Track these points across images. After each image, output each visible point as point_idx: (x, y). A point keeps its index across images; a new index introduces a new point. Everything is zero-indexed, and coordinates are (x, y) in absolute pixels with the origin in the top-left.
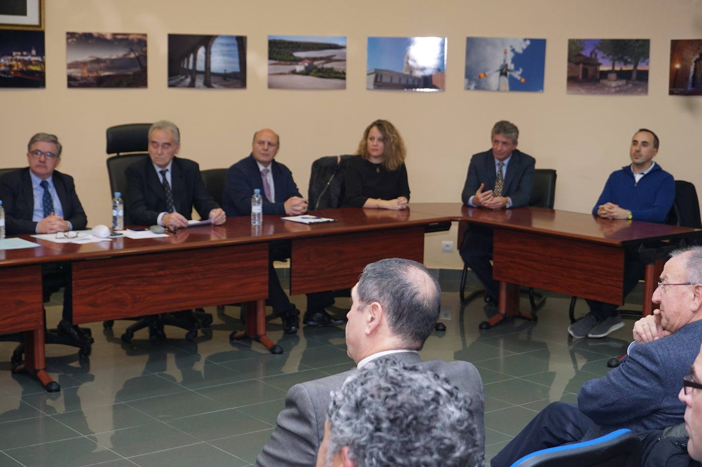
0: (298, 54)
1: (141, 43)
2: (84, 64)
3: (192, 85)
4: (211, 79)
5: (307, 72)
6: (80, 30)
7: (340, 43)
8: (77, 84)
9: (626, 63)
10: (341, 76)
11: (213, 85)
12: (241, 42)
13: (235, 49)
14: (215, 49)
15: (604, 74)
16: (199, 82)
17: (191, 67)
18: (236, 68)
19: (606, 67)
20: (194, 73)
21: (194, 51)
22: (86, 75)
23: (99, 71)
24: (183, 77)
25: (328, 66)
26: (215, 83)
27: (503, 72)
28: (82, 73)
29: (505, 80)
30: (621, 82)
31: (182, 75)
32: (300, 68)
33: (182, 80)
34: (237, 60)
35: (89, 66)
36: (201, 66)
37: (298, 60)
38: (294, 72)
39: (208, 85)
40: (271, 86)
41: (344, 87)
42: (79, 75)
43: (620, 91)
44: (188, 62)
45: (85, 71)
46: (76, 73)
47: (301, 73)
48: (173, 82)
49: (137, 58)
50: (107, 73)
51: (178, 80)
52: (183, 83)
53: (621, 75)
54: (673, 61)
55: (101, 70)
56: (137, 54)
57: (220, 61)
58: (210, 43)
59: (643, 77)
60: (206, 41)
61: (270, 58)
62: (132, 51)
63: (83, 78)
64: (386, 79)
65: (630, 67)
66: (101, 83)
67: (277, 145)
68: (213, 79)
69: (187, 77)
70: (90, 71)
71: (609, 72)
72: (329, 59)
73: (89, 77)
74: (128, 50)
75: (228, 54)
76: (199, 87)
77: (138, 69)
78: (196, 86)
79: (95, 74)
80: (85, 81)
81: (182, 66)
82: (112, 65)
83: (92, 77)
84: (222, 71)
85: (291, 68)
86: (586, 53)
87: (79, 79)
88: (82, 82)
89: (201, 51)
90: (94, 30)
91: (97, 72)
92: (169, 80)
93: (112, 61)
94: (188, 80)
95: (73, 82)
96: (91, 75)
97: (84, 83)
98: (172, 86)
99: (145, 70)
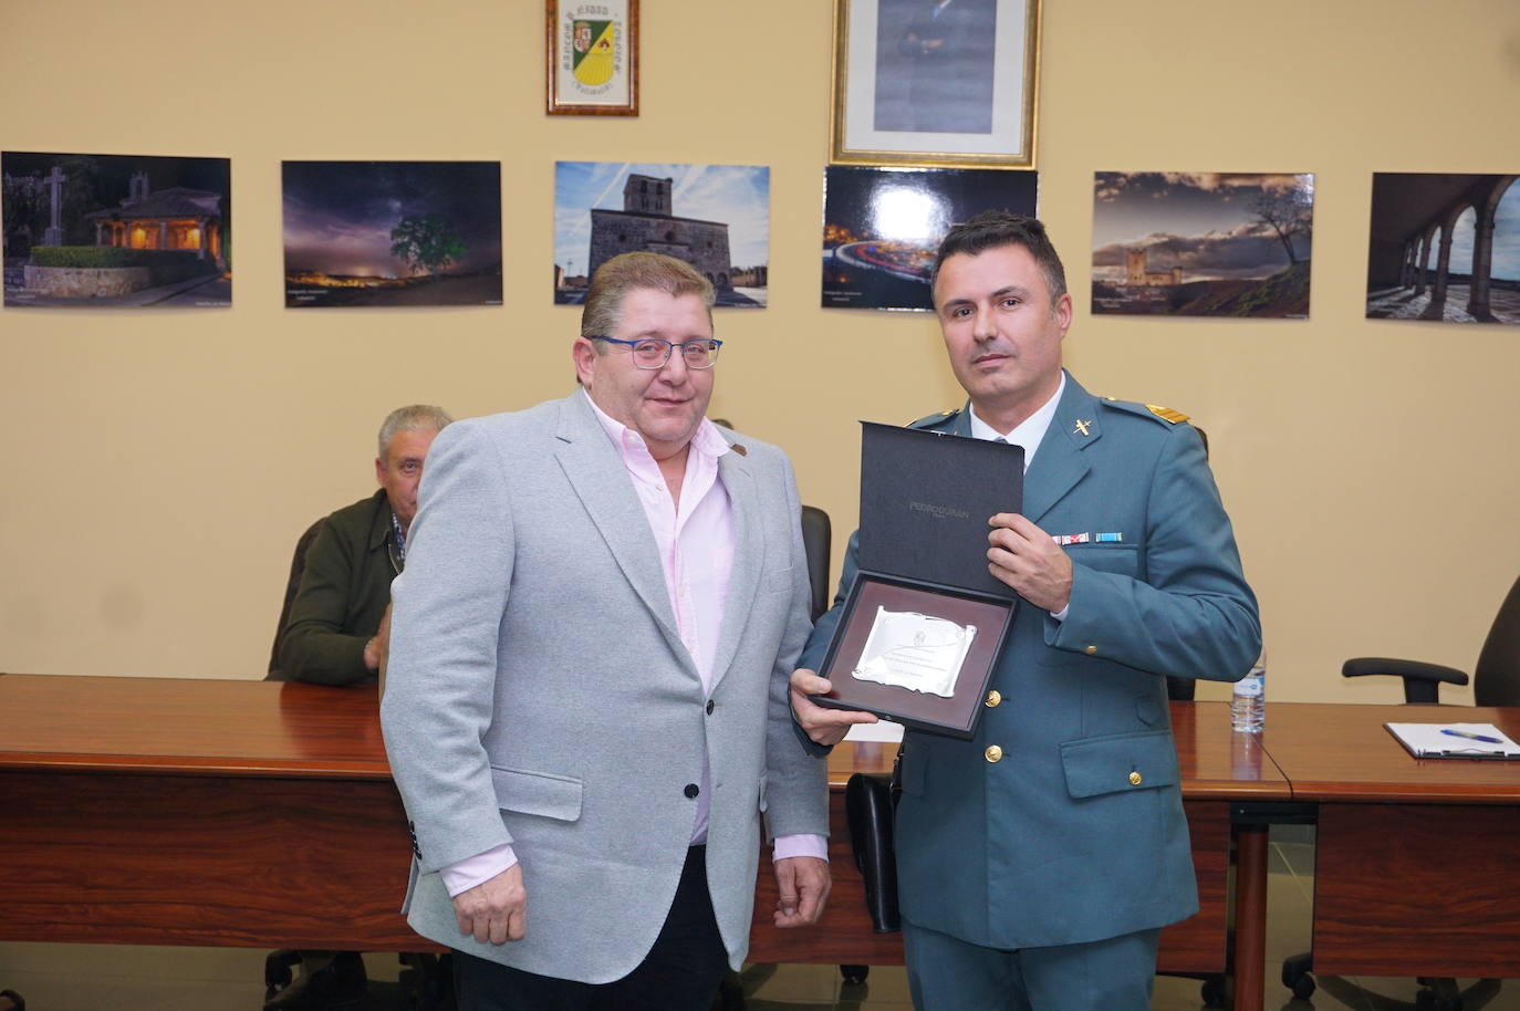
1: (1295, 199)
2: (1138, 253)
3: (1434, 314)
4: (1490, 299)
6: (1131, 166)
8: (1115, 304)
11: (1494, 313)
16: (1456, 305)
17: (1433, 264)
20: (1442, 280)
21: (1446, 220)
22: (1142, 282)
23: (1177, 272)
24: (1411, 292)
26: (1500, 309)
28: (1130, 277)
31: (1408, 287)
33: (1408, 299)
35: (1149, 260)
36: (1461, 261)
39: (1480, 313)
42: (1125, 281)
44: (1427, 249)
45: (1140, 271)
46: (1114, 275)
48: (1377, 303)
49: (1284, 238)
50: (1197, 279)
51: (1396, 299)
52: (1409, 307)
55: (1180, 268)
56: (1283, 229)
58: (1493, 198)
60: (1483, 191)
62: (1271, 220)
63: (1132, 290)
66: (1179, 302)
68: (1494, 297)
69: (1419, 293)
70: (1151, 273)
73: (1148, 285)
74: (1258, 217)
76: (1453, 321)
77: (1281, 269)
78: (1446, 316)
79: (1165, 280)
80: (1138, 297)
81: (1409, 261)
83: (1157, 287)
87: (1124, 290)
88: (1130, 299)
89: (1465, 223)
90: (1168, 164)
91: (1172, 275)
92: (1370, 299)
94: (1425, 299)
95: (1106, 300)
96: (1153, 283)
97: (1135, 303)
98: (1373, 314)
99: (1303, 269)
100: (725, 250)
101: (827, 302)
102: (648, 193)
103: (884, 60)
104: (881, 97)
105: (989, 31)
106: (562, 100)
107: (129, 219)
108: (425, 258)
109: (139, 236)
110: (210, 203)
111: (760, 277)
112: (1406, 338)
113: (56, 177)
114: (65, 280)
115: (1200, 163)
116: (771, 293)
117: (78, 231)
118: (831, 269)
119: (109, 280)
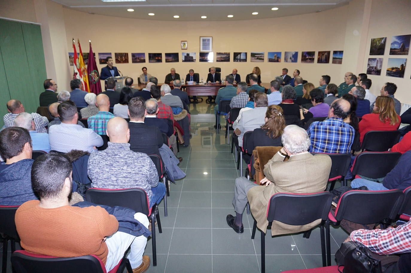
0: (256, 56)
1: (229, 54)
2: (219, 58)
3: (237, 61)
4: (241, 60)
5: (257, 59)
6: (219, 52)
7: (263, 53)
9: (311, 56)
10: (263, 59)
12: (246, 54)
13: (245, 55)
14: (242, 55)
15: (307, 59)
16: (239, 61)
18: (245, 58)
19: (307, 57)
20: (238, 59)
21: (238, 55)
23: (222, 59)
25: (261, 57)
27: (291, 58)
29: (291, 60)
30: (310, 61)
32: (256, 58)
34: (245, 57)
36: (239, 58)
37: (255, 57)
38: (255, 59)
39: (240, 61)
40: (251, 61)
41: (264, 62)
43: (310, 62)
46: (218, 59)
47: (256, 59)
49: (228, 57)
53: (310, 59)
54: (318, 56)
57: (243, 57)
59: (313, 59)
60: (240, 53)
61: (251, 56)
62: (227, 55)
63: (219, 60)
64: (271, 60)
65: (311, 57)
66: (222, 61)
67: (237, 71)
71: (308, 58)
72: (261, 56)
75: (244, 56)
77: (228, 59)
81: (236, 58)
82: (224, 58)
84: (243, 59)
85: (254, 58)
86: (304, 54)
89: (239, 55)
90: (221, 52)
93: (224, 57)
94: (237, 60)
95: (217, 61)
98: (234, 61)
99: (229, 59)
100: (193, 58)
101: (200, 61)
102: (188, 55)
103: (203, 45)
104: (203, 48)
105: (209, 43)
106: (183, 48)
107: (156, 57)
108: (174, 59)
109: (157, 58)
110: (161, 56)
111: (195, 60)
112: (236, 63)
113: (151, 55)
114: (152, 61)
115: (223, 52)
116: (196, 61)
117: (153, 58)
118: (200, 59)
119: (155, 61)
